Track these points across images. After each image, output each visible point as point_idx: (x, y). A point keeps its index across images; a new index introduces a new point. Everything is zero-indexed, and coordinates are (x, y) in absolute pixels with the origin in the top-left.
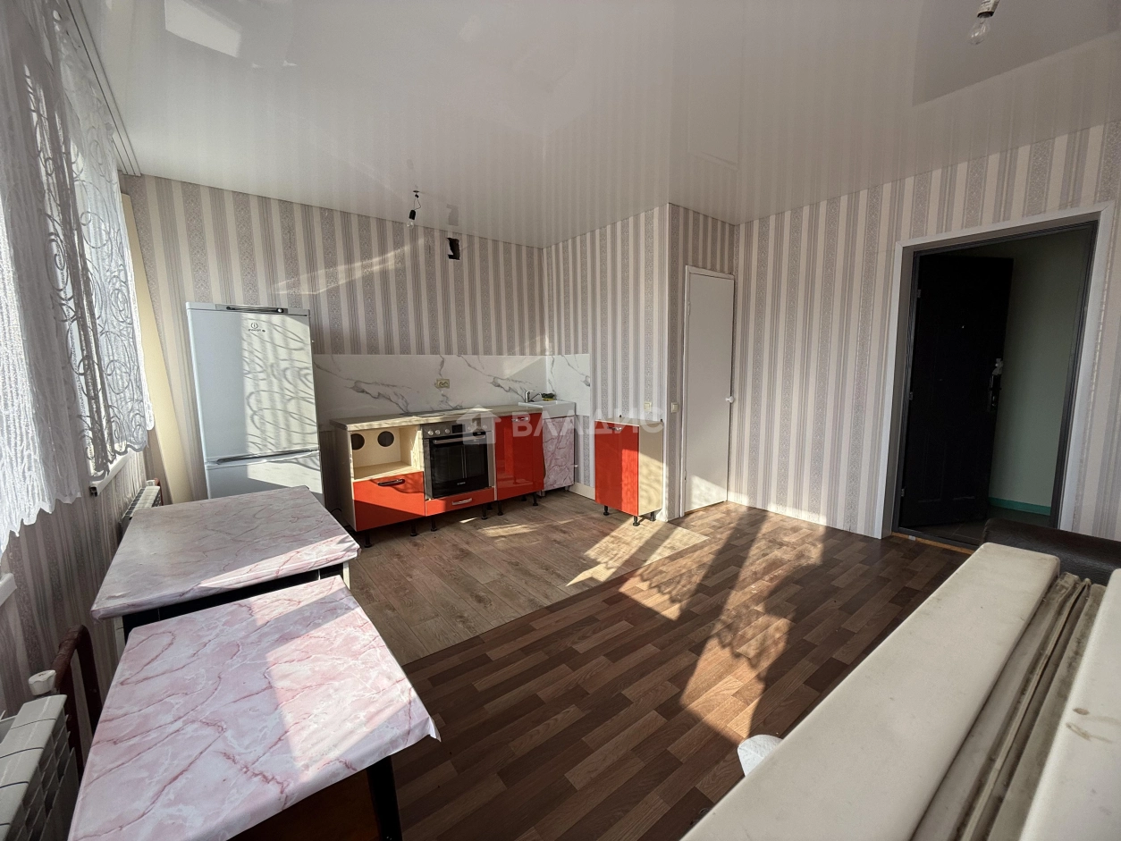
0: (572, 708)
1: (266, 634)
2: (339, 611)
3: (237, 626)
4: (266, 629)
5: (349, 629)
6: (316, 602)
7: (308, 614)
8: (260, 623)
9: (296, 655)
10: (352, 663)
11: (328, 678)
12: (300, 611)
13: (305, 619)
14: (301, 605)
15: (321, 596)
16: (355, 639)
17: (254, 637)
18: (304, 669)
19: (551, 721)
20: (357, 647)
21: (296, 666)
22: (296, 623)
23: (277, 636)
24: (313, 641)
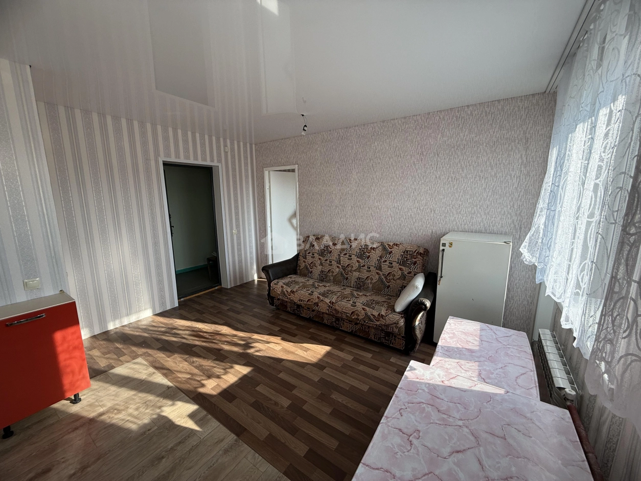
0: (333, 396)
1: (477, 357)
2: (446, 349)
3: (488, 368)
4: (477, 359)
5: (448, 341)
6: (451, 358)
7: (458, 355)
8: (477, 363)
9: (470, 344)
10: (456, 333)
11: (465, 333)
12: (460, 359)
13: (460, 354)
14: (458, 361)
15: (447, 359)
16: (449, 337)
17: (482, 359)
18: (470, 339)
19: (344, 402)
20: (451, 335)
21: (472, 341)
22: (464, 355)
23: (474, 354)
24: (462, 345)
